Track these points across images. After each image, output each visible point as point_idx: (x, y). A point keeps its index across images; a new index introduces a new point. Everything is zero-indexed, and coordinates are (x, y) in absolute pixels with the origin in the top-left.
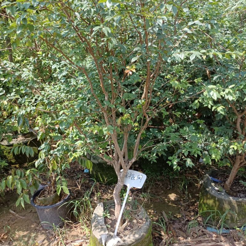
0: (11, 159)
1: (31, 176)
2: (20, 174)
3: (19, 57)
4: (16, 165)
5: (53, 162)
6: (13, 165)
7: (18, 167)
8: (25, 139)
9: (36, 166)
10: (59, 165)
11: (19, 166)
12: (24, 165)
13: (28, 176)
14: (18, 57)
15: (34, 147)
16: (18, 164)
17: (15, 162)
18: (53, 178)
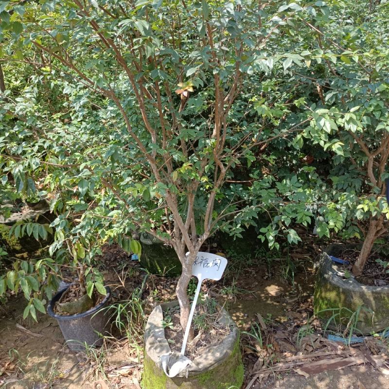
0: (14, 244)
1: (44, 271)
2: (27, 269)
3: (16, 80)
4: (22, 254)
5: (78, 246)
6: (18, 254)
8: (34, 212)
9: (51, 254)
10: (88, 250)
11: (28, 255)
12: (36, 253)
13: (39, 269)
14: (14, 81)
15: (47, 225)
16: (27, 253)
17: (21, 249)
18: (81, 272)
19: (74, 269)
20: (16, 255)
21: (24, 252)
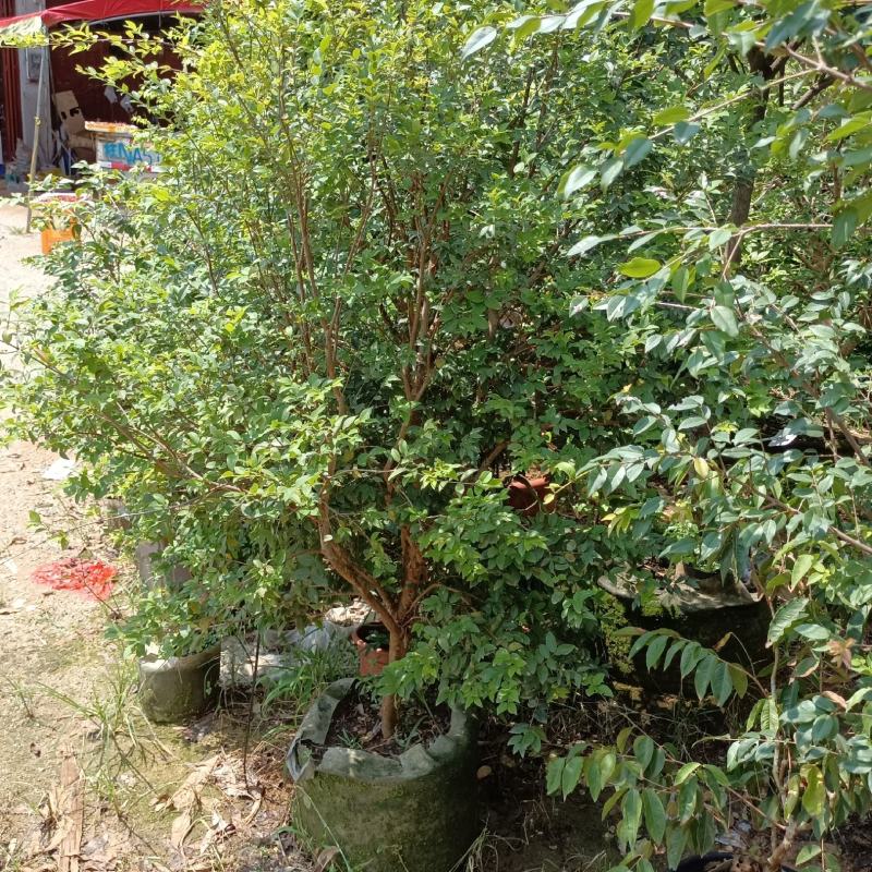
3: (758, 249)
4: (629, 687)
5: (813, 775)
6: (619, 681)
7: (638, 699)
9: (731, 763)
10: (832, 795)
11: (641, 695)
12: (662, 700)
13: (683, 787)
14: (754, 249)
15: (739, 668)
16: (640, 689)
17: (630, 675)
18: (786, 842)
19: (767, 824)
20: (615, 683)
21: (635, 684)
